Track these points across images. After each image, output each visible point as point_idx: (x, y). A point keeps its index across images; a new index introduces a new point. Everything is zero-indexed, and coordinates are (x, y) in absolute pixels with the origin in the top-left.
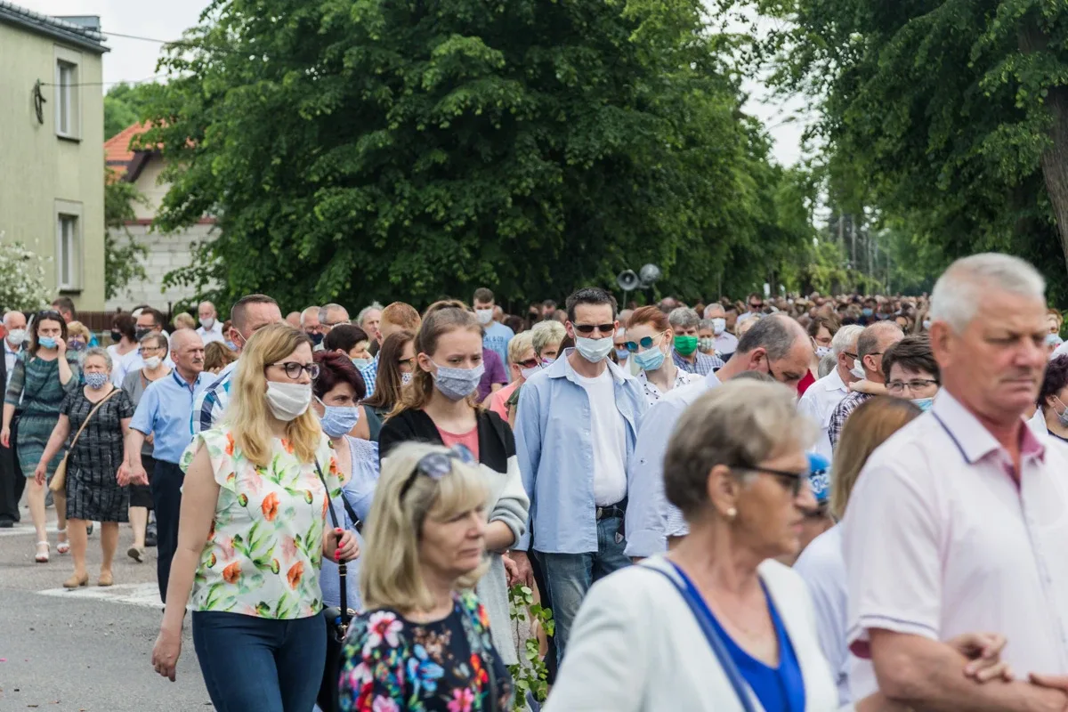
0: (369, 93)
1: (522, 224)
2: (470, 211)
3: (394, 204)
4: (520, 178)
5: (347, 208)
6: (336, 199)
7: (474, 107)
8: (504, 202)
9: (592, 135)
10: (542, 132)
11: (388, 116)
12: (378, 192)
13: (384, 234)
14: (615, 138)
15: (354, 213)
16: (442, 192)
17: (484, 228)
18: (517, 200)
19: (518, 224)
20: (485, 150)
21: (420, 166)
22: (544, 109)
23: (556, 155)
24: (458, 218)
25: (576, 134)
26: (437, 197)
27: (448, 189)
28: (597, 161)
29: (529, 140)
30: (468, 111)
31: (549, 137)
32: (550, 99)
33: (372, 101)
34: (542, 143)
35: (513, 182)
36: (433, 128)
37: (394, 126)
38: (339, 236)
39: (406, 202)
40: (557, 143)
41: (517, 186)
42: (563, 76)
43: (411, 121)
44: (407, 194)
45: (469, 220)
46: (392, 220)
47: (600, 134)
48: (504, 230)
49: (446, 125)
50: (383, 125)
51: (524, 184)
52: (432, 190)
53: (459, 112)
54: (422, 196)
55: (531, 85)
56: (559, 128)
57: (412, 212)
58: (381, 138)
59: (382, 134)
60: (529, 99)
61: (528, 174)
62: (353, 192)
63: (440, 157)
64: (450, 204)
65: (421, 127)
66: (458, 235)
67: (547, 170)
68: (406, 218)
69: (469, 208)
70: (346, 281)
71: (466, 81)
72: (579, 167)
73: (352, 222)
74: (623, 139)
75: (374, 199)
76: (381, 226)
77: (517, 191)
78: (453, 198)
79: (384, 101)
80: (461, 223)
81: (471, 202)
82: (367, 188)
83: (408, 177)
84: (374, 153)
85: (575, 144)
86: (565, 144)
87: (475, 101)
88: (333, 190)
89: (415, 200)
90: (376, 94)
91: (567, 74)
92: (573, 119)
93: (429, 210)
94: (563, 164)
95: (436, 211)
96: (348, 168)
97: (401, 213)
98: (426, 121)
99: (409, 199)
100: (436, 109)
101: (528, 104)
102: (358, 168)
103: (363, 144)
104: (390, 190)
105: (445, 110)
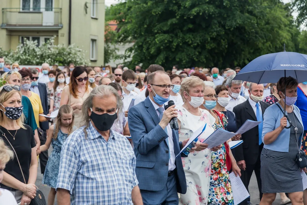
0: (171, 8)
1: (213, 45)
2: (198, 41)
3: (177, 39)
4: (212, 32)
5: (164, 40)
6: (161, 37)
7: (200, 12)
8: (208, 39)
9: (233, 21)
10: (219, 19)
11: (176, 14)
12: (173, 35)
13: (174, 47)
14: (240, 22)
15: (166, 41)
16: (191, 36)
18: (212, 39)
19: (212, 45)
21: (185, 29)
22: (220, 13)
24: (195, 43)
25: (229, 20)
26: (189, 37)
27: (192, 35)
28: (234, 28)
29: (216, 22)
30: (198, 14)
31: (221, 21)
32: (222, 11)
33: (172, 10)
34: (220, 23)
35: (210, 33)
36: (189, 18)
37: (178, 17)
38: (162, 47)
39: (181, 38)
40: (223, 23)
41: (212, 34)
42: (226, 4)
43: (182, 16)
44: (181, 36)
45: (198, 44)
46: (177, 43)
47: (236, 21)
48: (208, 47)
49: (192, 17)
50: (175, 17)
51: (213, 34)
52: (188, 35)
53: (195, 14)
54: (185, 37)
57: (182, 41)
58: (174, 21)
59: (174, 19)
60: (216, 10)
61: (215, 31)
62: (166, 35)
63: (191, 26)
64: (193, 39)
65: (185, 18)
66: (195, 48)
67: (220, 30)
68: (181, 43)
69: (198, 40)
70: (164, 60)
71: (198, 5)
72: (229, 29)
73: (166, 44)
74: (242, 22)
75: (172, 37)
76: (174, 45)
77: (212, 36)
78: (194, 38)
79: (176, 10)
80: (196, 44)
81: (199, 39)
82: (171, 34)
83: (182, 31)
84: (172, 25)
85: (228, 23)
86: (226, 23)
87: (200, 11)
88: (161, 35)
89: (183, 38)
90: (173, 8)
91: (227, 4)
92: (228, 16)
93: (187, 41)
94: (225, 29)
95: (189, 41)
96: (165, 29)
97: (179, 41)
98: (187, 16)
99: (182, 37)
100: (189, 13)
101: (216, 12)
102: (168, 29)
103: (169, 22)
104: (176, 35)
105: (192, 13)
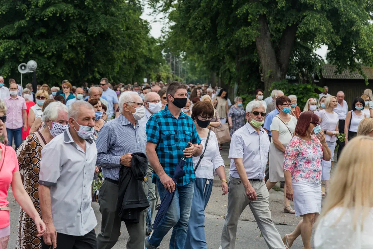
17: (58, 56)
20: (59, 29)
23: (84, 31)
55: (76, 6)
56: (85, 22)
